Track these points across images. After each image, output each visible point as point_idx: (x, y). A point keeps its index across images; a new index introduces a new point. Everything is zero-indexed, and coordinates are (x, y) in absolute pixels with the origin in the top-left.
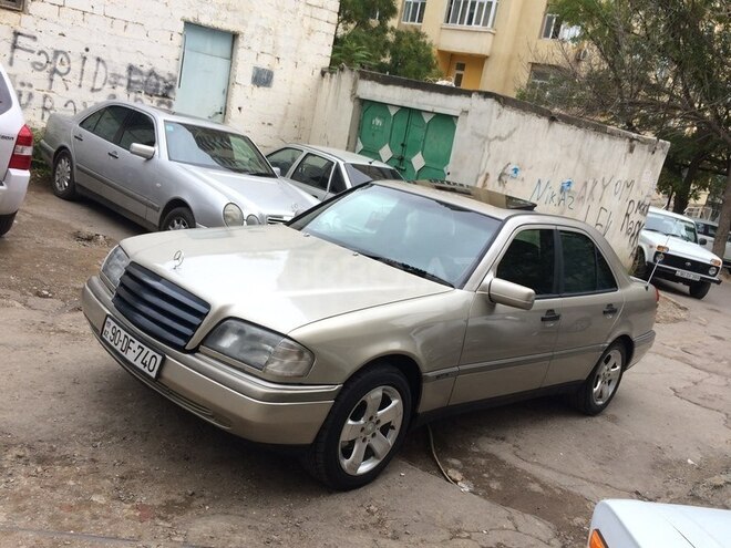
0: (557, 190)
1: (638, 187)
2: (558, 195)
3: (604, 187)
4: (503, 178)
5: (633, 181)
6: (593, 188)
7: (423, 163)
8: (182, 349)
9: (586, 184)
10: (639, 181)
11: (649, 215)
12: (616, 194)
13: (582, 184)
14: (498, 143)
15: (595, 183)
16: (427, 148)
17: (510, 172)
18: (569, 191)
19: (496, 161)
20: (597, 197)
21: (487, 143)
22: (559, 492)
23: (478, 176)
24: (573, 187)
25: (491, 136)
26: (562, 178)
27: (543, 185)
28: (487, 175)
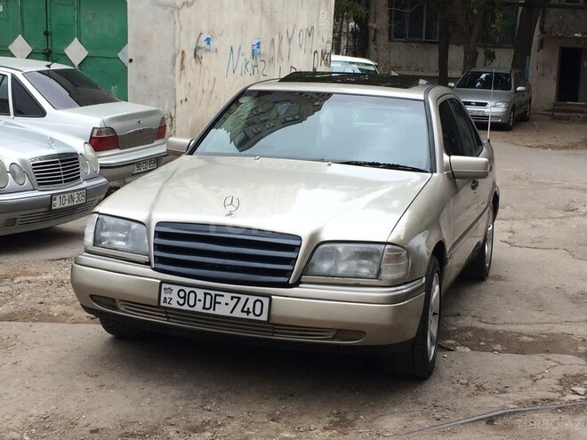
0: (248, 55)
1: (318, 33)
2: (252, 62)
3: (290, 41)
4: (198, 53)
5: (313, 28)
6: (280, 44)
7: (85, 53)
8: (286, 285)
9: (273, 40)
10: (318, 26)
11: (332, 65)
12: (301, 46)
13: (269, 42)
14: (185, 10)
15: (281, 38)
16: (85, 31)
17: (203, 44)
18: (259, 54)
19: (188, 34)
20: (285, 54)
21: (176, 12)
22: (545, 336)
23: (175, 56)
24: (263, 49)
25: (179, 4)
26: (251, 39)
27: (236, 52)
28: (183, 52)
